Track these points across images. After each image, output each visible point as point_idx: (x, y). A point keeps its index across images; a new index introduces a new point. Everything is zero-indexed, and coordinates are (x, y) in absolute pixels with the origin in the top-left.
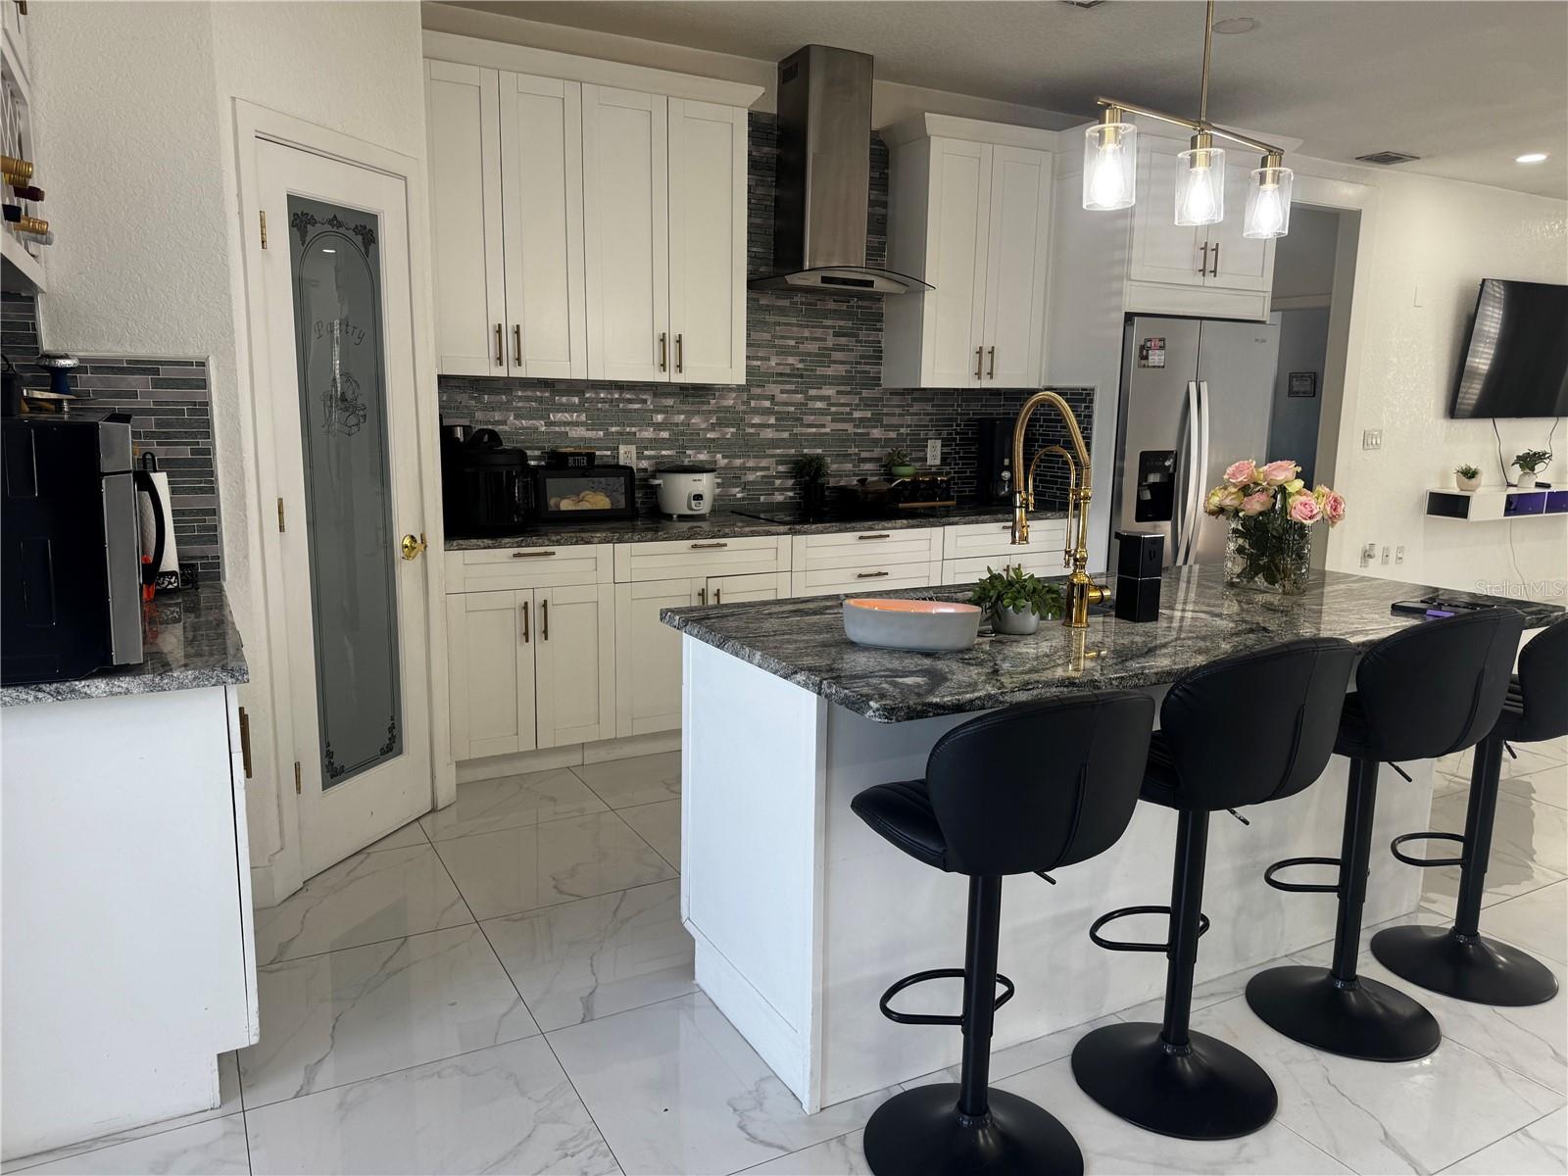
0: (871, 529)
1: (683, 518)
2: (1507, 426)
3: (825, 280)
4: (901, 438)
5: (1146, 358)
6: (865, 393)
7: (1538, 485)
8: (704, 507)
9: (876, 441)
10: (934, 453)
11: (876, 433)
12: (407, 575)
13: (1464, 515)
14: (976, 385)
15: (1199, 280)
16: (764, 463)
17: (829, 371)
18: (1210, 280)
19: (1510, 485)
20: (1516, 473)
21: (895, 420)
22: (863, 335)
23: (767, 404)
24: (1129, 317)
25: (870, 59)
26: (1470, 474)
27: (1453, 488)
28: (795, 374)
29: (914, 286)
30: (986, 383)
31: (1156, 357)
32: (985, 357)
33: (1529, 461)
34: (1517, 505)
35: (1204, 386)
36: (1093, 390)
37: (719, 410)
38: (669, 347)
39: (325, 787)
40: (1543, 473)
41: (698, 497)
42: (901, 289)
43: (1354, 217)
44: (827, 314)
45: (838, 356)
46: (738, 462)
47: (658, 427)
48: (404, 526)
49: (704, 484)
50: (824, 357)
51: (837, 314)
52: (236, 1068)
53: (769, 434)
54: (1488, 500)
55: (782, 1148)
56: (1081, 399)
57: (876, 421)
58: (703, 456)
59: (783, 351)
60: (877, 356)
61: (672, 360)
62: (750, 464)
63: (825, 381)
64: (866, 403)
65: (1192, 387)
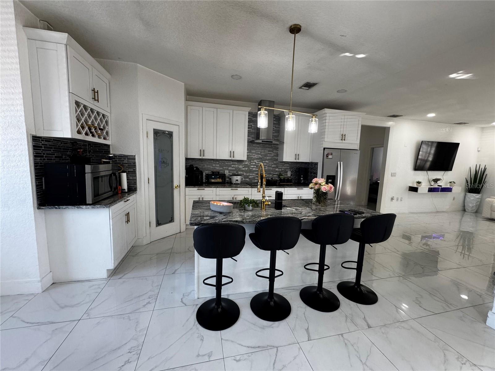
0: (268, 188)
1: (235, 184)
2: (430, 173)
3: (262, 141)
4: (282, 171)
5: (328, 157)
6: (274, 162)
7: (438, 186)
8: (239, 182)
9: (277, 171)
10: (289, 174)
11: (277, 169)
12: (176, 192)
13: (416, 191)
14: (295, 161)
15: (341, 141)
16: (253, 174)
17: (268, 158)
18: (343, 141)
19: (431, 185)
20: (433, 183)
21: (280, 167)
22: (274, 151)
23: (254, 164)
24: (324, 149)
25: (274, 101)
26: (419, 183)
27: (415, 186)
28: (260, 158)
29: (282, 143)
30: (297, 161)
31: (330, 157)
32: (297, 156)
33: (436, 181)
34: (431, 190)
35: (342, 163)
36: (318, 163)
37: (245, 164)
38: (232, 153)
39: (156, 226)
40: (439, 183)
41: (237, 180)
42: (279, 143)
43: (389, 128)
44: (266, 147)
45: (268, 155)
46: (248, 174)
47: (233, 167)
48: (175, 183)
49: (239, 178)
50: (266, 155)
51: (269, 147)
53: (254, 169)
54: (424, 188)
55: (185, 304)
56: (316, 164)
57: (277, 167)
58: (242, 173)
59: (258, 154)
60: (277, 155)
61: (232, 155)
62: (251, 174)
63: (266, 160)
64: (275, 164)
65: (339, 162)
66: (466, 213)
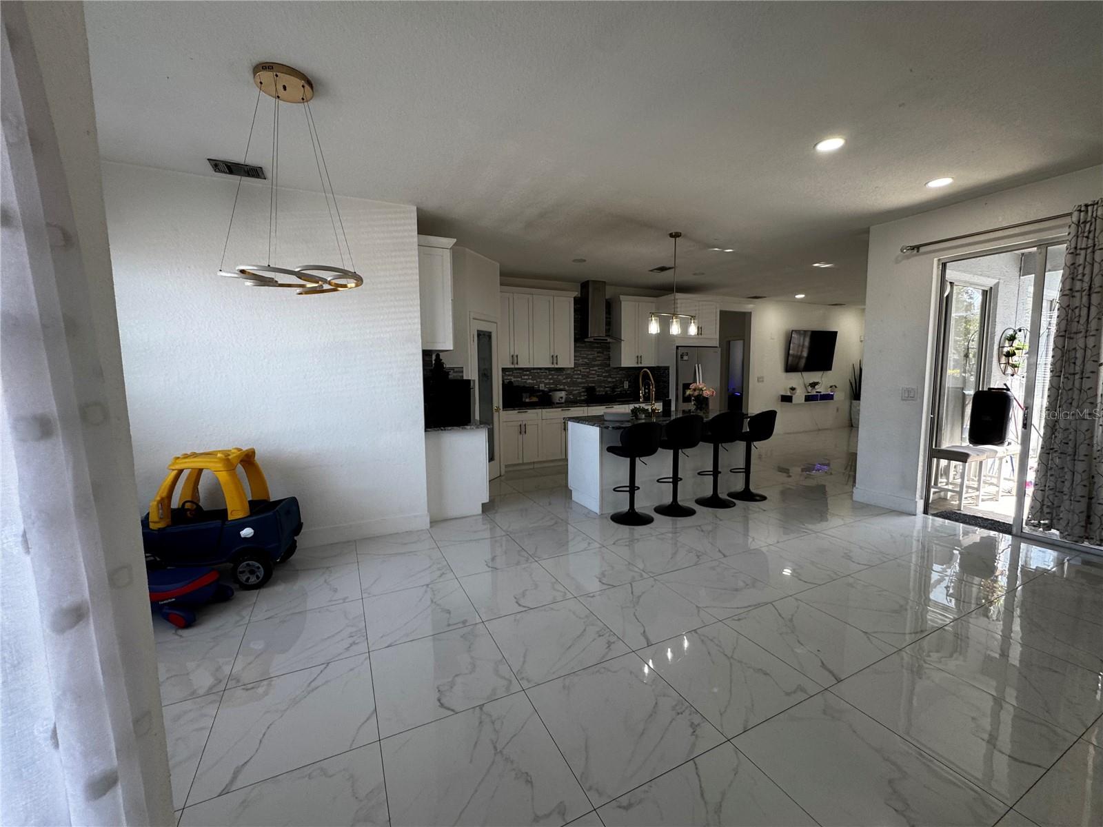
0: (609, 405)
1: (558, 403)
2: (806, 374)
3: (594, 339)
4: (617, 381)
5: (683, 358)
6: (606, 369)
7: (817, 392)
8: (563, 401)
9: (610, 382)
10: (626, 385)
11: (610, 380)
12: (496, 415)
13: (791, 402)
14: (637, 366)
15: (697, 336)
16: (578, 388)
17: (596, 363)
18: (700, 336)
19: (808, 392)
20: (810, 389)
21: (615, 376)
22: (605, 353)
23: (579, 372)
24: (677, 347)
25: (605, 282)
26: (793, 389)
27: (789, 394)
28: (587, 364)
29: (619, 340)
30: (640, 365)
31: (685, 358)
32: (639, 358)
33: (813, 385)
34: (809, 398)
35: (700, 365)
36: (669, 366)
37: (566, 374)
38: (554, 358)
40: (819, 388)
41: (562, 398)
42: (614, 341)
43: (750, 314)
44: (595, 347)
45: (598, 359)
46: (572, 388)
47: (550, 379)
48: (495, 405)
49: (563, 394)
50: (594, 359)
51: (597, 348)
52: (486, 508)
53: (579, 380)
54: (799, 397)
56: (667, 368)
57: (610, 376)
58: (562, 387)
59: (583, 358)
60: (609, 359)
61: (555, 362)
62: (575, 389)
63: (595, 366)
64: (607, 372)
65: (696, 365)
66: (854, 429)
